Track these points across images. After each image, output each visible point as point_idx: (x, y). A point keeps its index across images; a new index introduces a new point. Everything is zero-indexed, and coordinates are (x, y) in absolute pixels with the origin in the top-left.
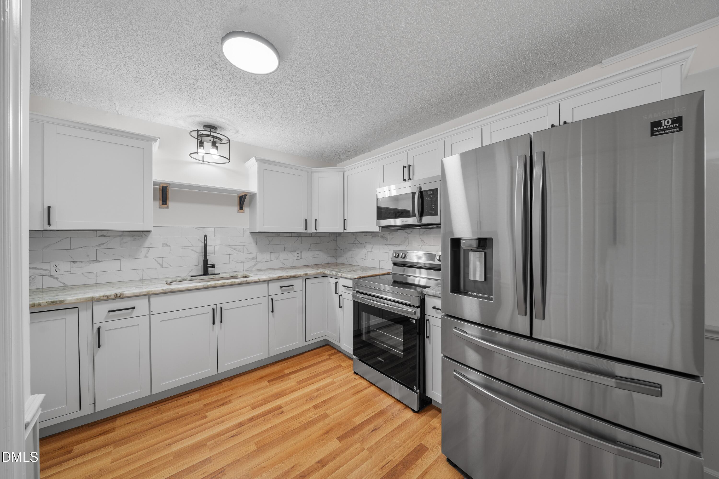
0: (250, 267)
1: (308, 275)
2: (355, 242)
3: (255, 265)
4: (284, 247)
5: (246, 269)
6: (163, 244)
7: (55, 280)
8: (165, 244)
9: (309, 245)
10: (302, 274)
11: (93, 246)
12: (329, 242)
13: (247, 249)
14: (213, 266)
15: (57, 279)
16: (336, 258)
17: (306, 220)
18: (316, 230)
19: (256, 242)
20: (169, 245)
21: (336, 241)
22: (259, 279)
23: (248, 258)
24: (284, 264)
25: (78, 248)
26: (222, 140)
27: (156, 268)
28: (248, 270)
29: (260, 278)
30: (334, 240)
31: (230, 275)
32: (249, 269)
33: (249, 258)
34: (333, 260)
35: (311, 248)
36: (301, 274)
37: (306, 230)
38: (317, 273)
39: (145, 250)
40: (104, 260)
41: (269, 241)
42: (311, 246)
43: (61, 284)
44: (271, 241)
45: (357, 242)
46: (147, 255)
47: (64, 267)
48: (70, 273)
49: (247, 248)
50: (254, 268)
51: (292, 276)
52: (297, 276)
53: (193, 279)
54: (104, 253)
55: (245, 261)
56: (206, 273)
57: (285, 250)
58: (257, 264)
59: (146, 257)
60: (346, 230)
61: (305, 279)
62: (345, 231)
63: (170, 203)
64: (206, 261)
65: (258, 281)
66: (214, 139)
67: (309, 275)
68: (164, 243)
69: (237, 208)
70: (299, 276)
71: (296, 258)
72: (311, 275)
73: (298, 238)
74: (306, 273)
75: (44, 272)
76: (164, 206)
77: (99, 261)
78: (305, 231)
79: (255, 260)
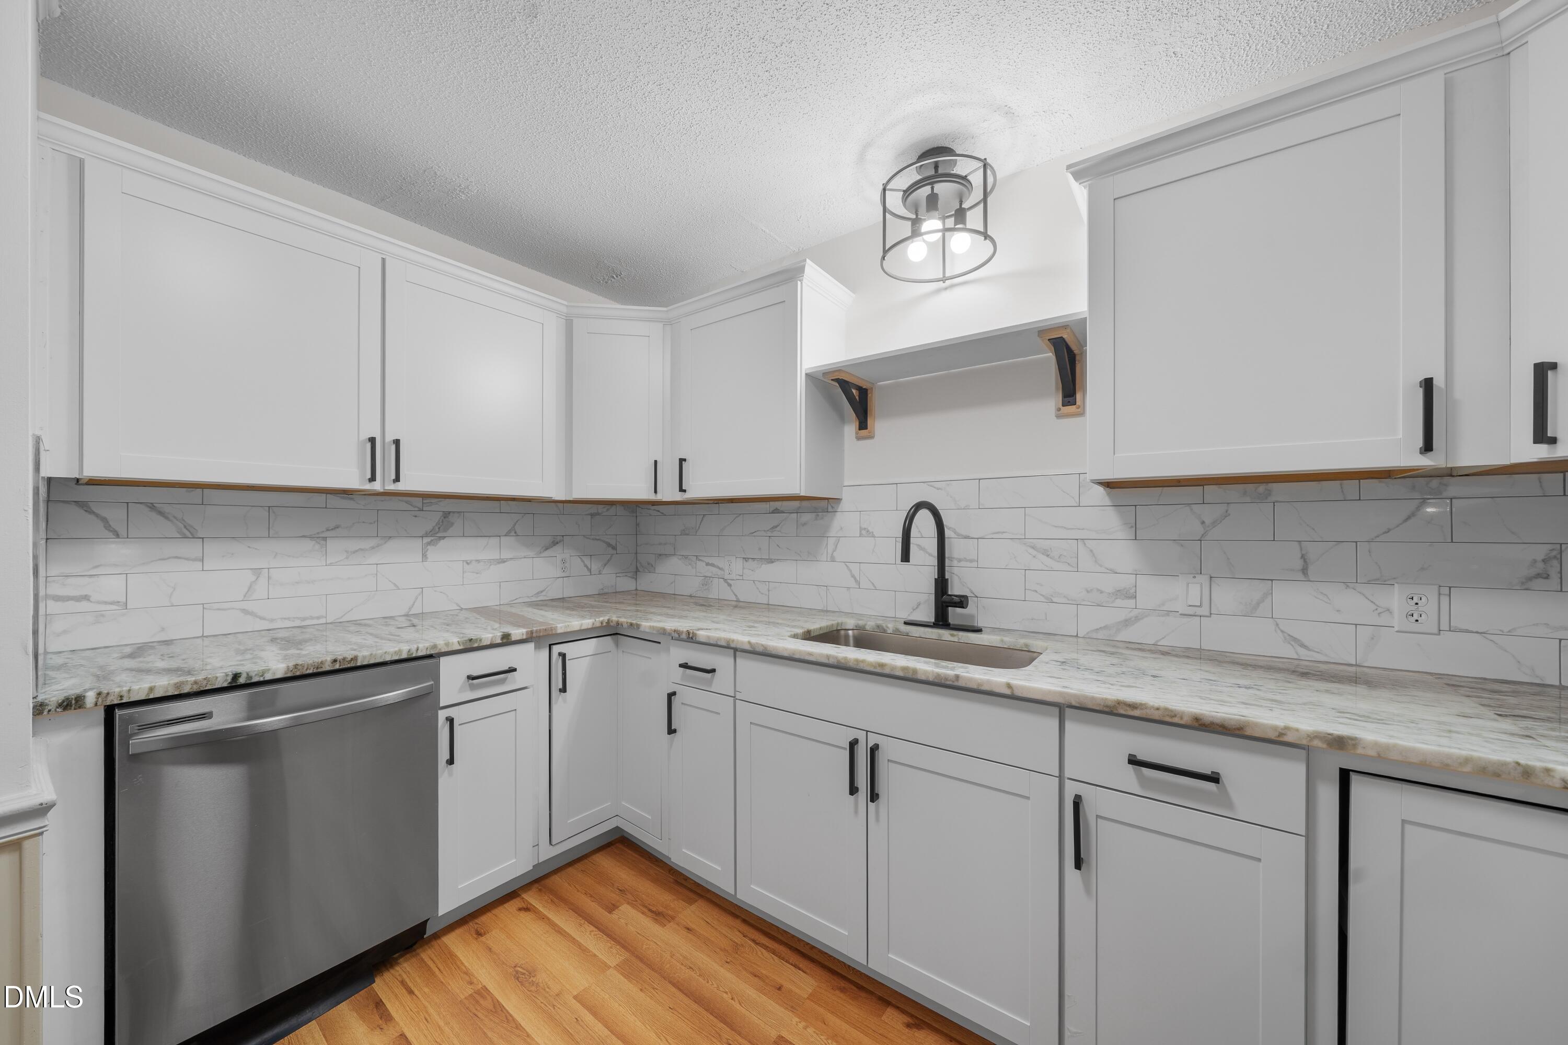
0: (1106, 627)
3: (1126, 620)
4: (1303, 557)
5: (1088, 633)
6: (861, 529)
7: (729, 588)
8: (865, 529)
10: (1297, 730)
11: (765, 531)
13: (1094, 555)
14: (962, 602)
15: (730, 585)
17: (1427, 385)
18: (1549, 440)
19: (1132, 527)
20: (873, 533)
22: (1009, 686)
23: (1098, 590)
24: (1303, 646)
25: (750, 534)
27: (848, 588)
28: (1094, 635)
29: (1014, 682)
31: (1002, 641)
32: (1100, 635)
33: (1102, 592)
35: (1552, 572)
36: (1287, 728)
37: (1428, 446)
38: (1469, 760)
39: (831, 541)
40: (778, 560)
41: (1203, 523)
42: (1554, 558)
43: (734, 595)
44: (1215, 523)
46: (835, 554)
47: (735, 567)
48: (741, 578)
49: (1091, 551)
50: (1125, 635)
52: (1249, 732)
53: (900, 631)
54: (778, 546)
55: (1083, 600)
56: (941, 621)
57: (1305, 571)
58: (1137, 619)
59: (833, 560)
63: (879, 425)
64: (941, 584)
65: (1008, 692)
67: (1371, 752)
68: (863, 526)
69: (1053, 401)
72: (1394, 756)
73: (1420, 506)
74: (1339, 732)
75: (720, 572)
76: (863, 432)
77: (771, 561)
78: (1425, 461)
79: (1131, 603)
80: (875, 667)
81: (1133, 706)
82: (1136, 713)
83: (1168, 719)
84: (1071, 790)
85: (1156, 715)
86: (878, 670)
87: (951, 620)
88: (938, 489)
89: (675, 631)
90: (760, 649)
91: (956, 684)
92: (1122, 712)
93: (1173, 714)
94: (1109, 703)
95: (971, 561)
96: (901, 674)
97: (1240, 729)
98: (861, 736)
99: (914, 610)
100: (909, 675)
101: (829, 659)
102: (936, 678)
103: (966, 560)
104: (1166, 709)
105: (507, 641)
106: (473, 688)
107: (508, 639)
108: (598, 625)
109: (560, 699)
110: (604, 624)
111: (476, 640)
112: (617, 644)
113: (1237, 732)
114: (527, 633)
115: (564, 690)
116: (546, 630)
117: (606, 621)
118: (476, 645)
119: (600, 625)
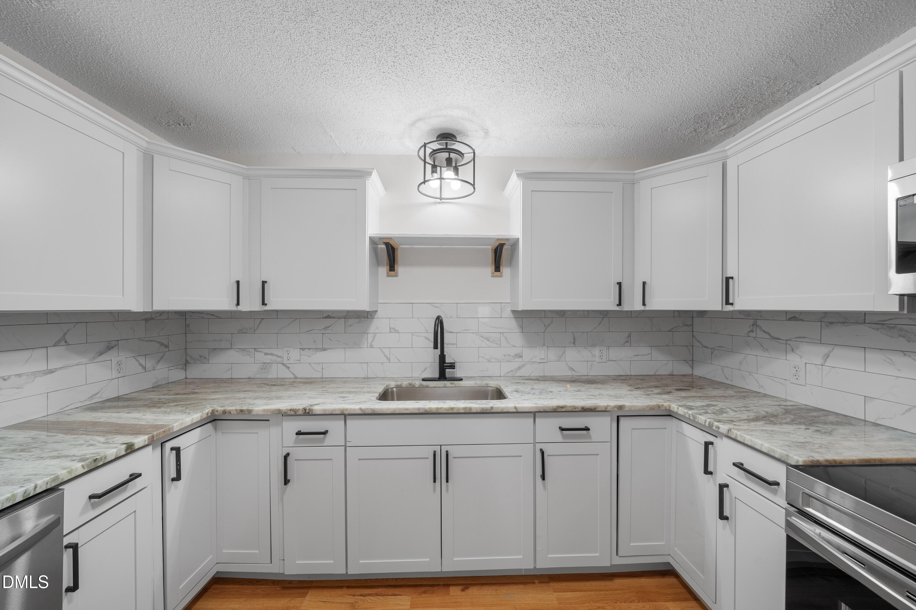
0: (512, 371)
1: (625, 409)
2: (752, 334)
3: (519, 367)
4: (574, 338)
5: (505, 374)
6: (390, 328)
7: (287, 370)
8: (393, 328)
9: (627, 334)
10: (610, 406)
11: (319, 330)
12: (672, 329)
13: (507, 339)
14: (452, 366)
15: (288, 368)
16: (691, 363)
17: (620, 284)
18: (644, 304)
19: (521, 327)
20: (398, 330)
21: (692, 327)
22: (515, 408)
23: (509, 355)
25: (307, 332)
26: (463, 154)
27: (382, 363)
28: (507, 375)
29: (517, 406)
30: (687, 325)
31: (476, 383)
32: (509, 375)
33: (510, 356)
34: (683, 369)
35: (629, 340)
36: (608, 406)
37: (620, 304)
38: (648, 406)
39: (370, 336)
40: (330, 348)
41: (545, 325)
42: (629, 336)
43: (292, 375)
44: (549, 325)
45: (760, 334)
46: (373, 343)
47: (295, 354)
48: (299, 362)
49: (506, 338)
50: (518, 374)
51: (587, 409)
52: (598, 409)
53: (423, 385)
54: (330, 339)
55: (503, 360)
56: (442, 377)
57: (574, 343)
58: (523, 366)
59: (372, 347)
60: (732, 304)
61: (618, 417)
62: (729, 308)
63: (400, 269)
64: (442, 357)
65: (515, 411)
66: (449, 155)
67: (628, 409)
68: (392, 327)
69: (490, 269)
70: (604, 409)
71: (597, 359)
72: (633, 409)
73: (602, 320)
74: (620, 404)
75: (279, 360)
76: (392, 273)
77: (325, 350)
78: (617, 308)
79: (520, 359)
80: (448, 410)
81: (562, 407)
82: (564, 410)
83: (574, 410)
84: (539, 446)
85: (570, 409)
86: (450, 412)
87: (447, 376)
88: (436, 307)
89: (291, 410)
90: (370, 412)
91: (491, 411)
92: (559, 410)
93: (575, 407)
94: (555, 408)
95: (453, 344)
96: (463, 411)
97: (595, 409)
98: (437, 449)
99: (423, 372)
100: (468, 411)
101: (419, 410)
102: (481, 410)
103: (451, 344)
104: (573, 406)
105: (131, 449)
106: (94, 506)
107: (132, 448)
108: (205, 416)
109: (173, 487)
110: (209, 415)
111: (101, 458)
112: (216, 429)
113: (595, 410)
114: (149, 439)
115: (178, 478)
116: (164, 431)
117: (211, 412)
118: (101, 463)
119: (206, 416)
